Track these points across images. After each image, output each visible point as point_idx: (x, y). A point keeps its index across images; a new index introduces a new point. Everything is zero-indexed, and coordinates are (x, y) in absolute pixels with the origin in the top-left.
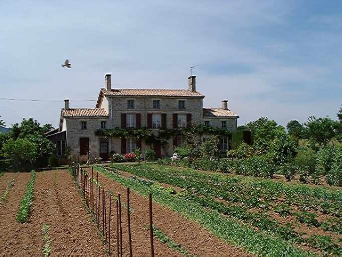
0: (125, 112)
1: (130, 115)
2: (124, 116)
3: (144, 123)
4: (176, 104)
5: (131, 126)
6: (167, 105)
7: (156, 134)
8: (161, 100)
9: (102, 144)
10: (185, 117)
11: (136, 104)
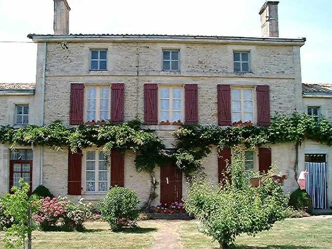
0: (80, 81)
1: (98, 90)
2: (77, 92)
3: (134, 109)
4: (226, 58)
5: (97, 119)
6: (201, 62)
7: (169, 142)
8: (183, 47)
9: (17, 167)
10: (252, 95)
11: (112, 58)
